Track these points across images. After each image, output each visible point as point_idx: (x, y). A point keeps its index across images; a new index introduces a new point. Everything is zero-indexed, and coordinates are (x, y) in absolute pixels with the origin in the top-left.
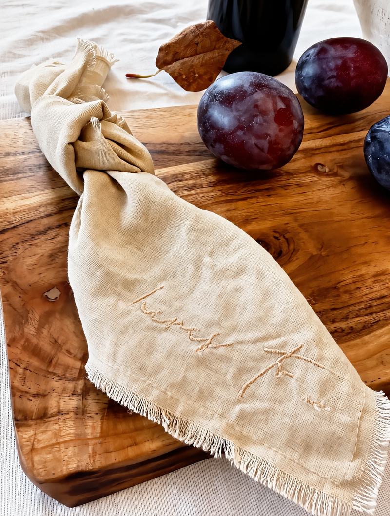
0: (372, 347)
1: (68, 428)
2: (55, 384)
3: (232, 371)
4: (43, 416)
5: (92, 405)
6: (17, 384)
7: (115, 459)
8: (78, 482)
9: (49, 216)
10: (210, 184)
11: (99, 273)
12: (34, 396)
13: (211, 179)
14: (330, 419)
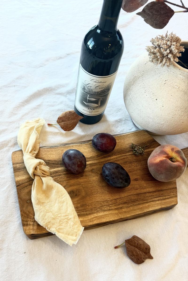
0: (89, 218)
1: (31, 227)
2: (29, 219)
3: (59, 221)
4: (27, 225)
5: (35, 224)
6: (23, 219)
7: (39, 233)
8: (32, 236)
9: (27, 182)
10: (64, 174)
11: (37, 201)
12: (26, 221)
13: (64, 173)
14: (73, 231)
